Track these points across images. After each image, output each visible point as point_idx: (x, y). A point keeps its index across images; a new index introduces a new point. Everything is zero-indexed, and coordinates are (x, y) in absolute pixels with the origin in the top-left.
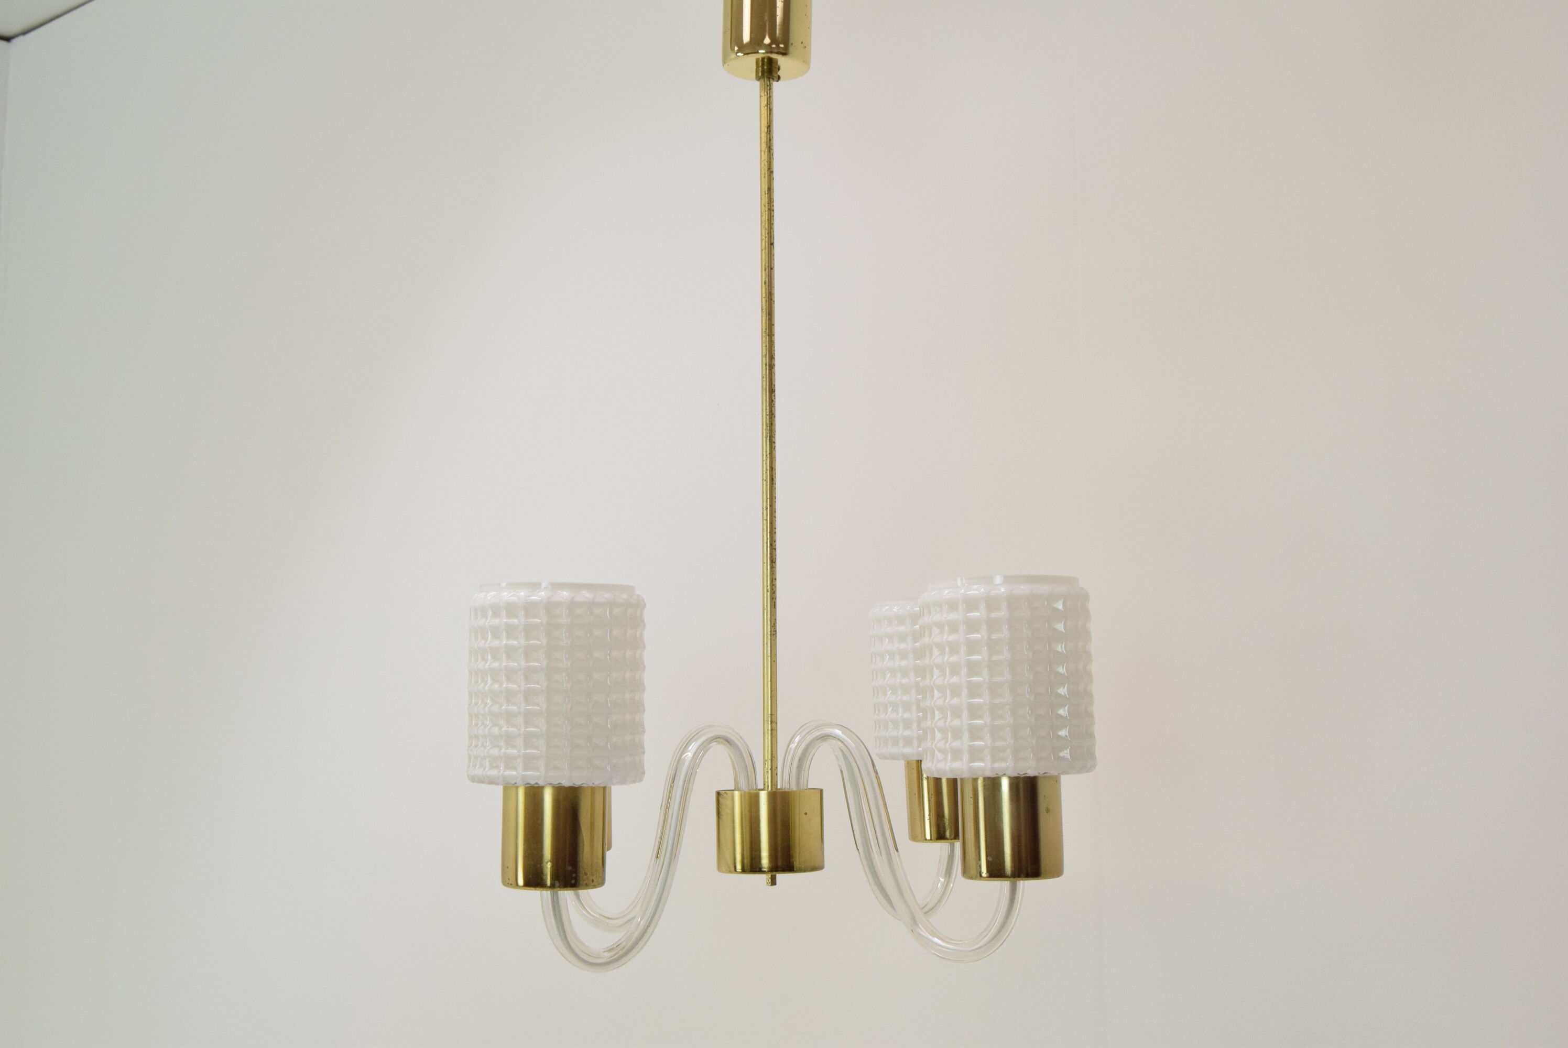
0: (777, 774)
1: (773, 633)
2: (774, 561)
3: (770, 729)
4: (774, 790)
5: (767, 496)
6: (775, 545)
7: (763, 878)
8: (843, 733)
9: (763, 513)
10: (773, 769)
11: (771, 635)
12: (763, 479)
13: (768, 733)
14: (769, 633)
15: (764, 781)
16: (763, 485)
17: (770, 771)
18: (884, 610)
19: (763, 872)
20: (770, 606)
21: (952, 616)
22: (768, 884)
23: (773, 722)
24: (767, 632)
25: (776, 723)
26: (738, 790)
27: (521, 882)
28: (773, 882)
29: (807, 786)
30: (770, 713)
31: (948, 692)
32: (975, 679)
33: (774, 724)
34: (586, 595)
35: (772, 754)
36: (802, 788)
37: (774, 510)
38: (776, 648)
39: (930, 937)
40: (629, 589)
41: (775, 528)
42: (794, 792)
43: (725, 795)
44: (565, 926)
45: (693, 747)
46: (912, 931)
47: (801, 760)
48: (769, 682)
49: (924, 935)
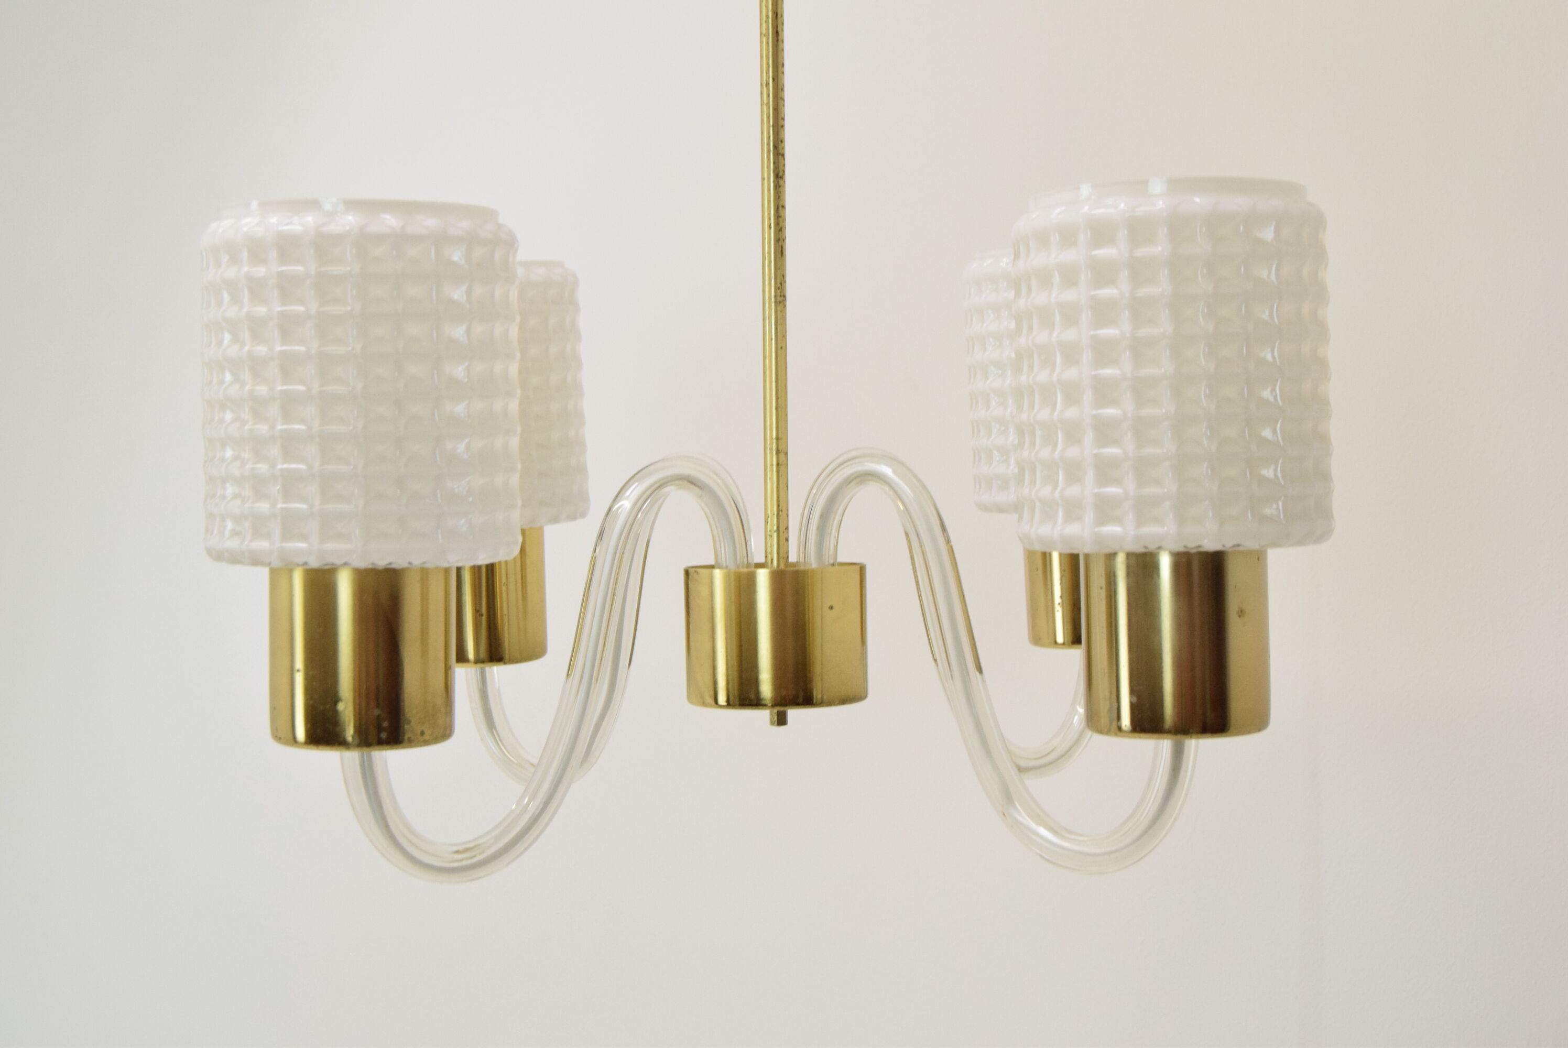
0: (787, 540)
1: (779, 299)
2: (781, 174)
3: (775, 463)
4: (782, 566)
5: (768, 64)
6: (783, 148)
7: (763, 716)
8: (894, 472)
9: (762, 93)
10: (782, 531)
11: (776, 302)
12: (761, 34)
13: (772, 470)
14: (773, 300)
15: (766, 552)
16: (761, 42)
17: (775, 535)
18: (985, 265)
19: (764, 706)
20: (775, 253)
21: (1069, 256)
22: (772, 723)
23: (781, 452)
24: (770, 298)
25: (786, 453)
26: (720, 567)
27: (301, 734)
28: (781, 720)
29: (836, 558)
30: (774, 436)
31: (1059, 395)
32: (1108, 372)
33: (782, 456)
34: (390, 221)
35: (778, 506)
36: (827, 563)
37: (780, 87)
38: (786, 325)
39: (1033, 825)
40: (488, 214)
41: (783, 119)
42: (813, 571)
43: (695, 575)
44: (384, 807)
45: (633, 492)
46: (1004, 815)
47: (825, 517)
48: (774, 384)
49: (1021, 819)
